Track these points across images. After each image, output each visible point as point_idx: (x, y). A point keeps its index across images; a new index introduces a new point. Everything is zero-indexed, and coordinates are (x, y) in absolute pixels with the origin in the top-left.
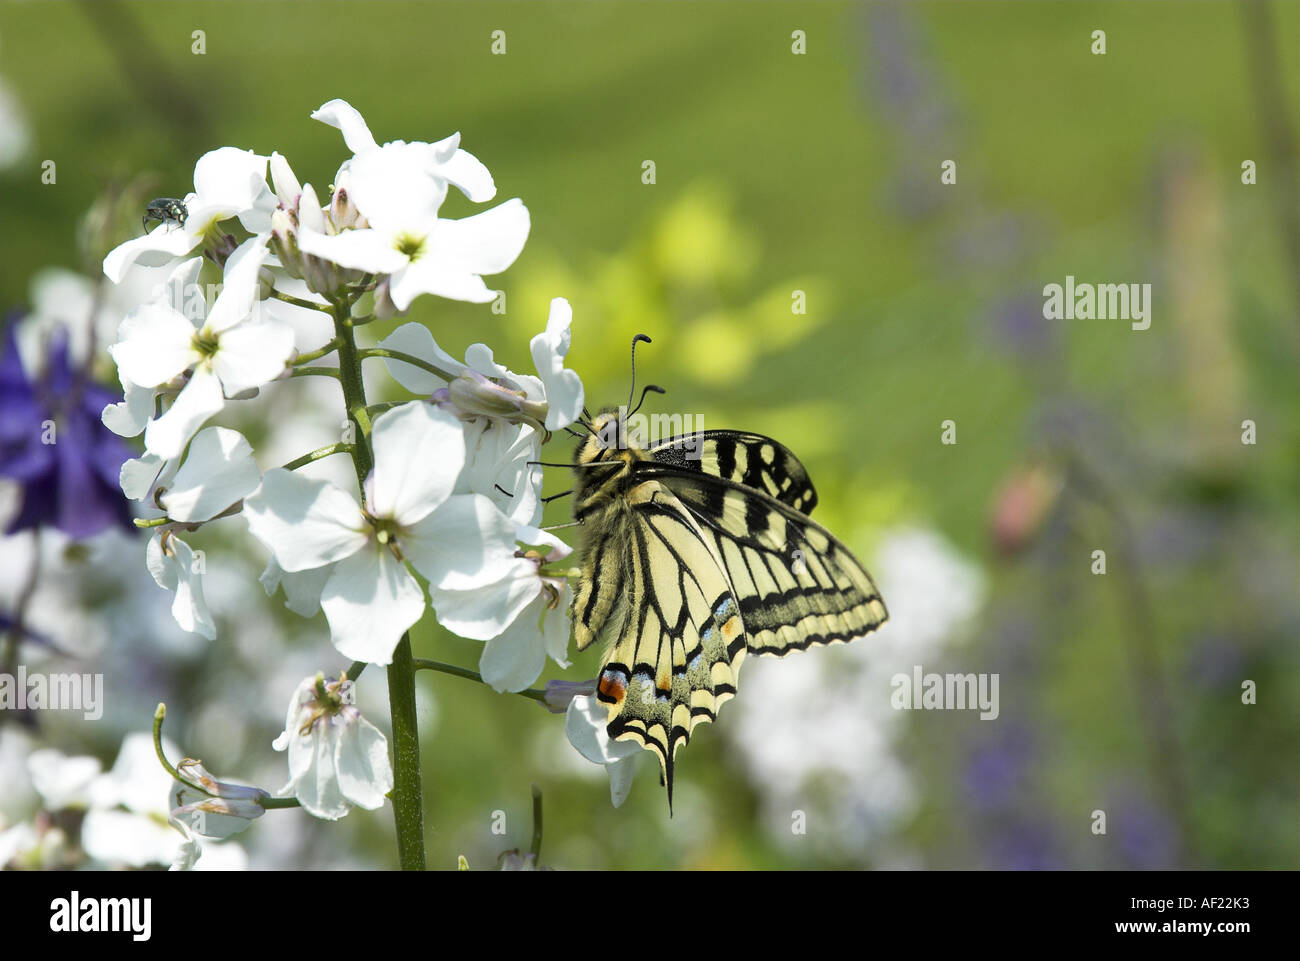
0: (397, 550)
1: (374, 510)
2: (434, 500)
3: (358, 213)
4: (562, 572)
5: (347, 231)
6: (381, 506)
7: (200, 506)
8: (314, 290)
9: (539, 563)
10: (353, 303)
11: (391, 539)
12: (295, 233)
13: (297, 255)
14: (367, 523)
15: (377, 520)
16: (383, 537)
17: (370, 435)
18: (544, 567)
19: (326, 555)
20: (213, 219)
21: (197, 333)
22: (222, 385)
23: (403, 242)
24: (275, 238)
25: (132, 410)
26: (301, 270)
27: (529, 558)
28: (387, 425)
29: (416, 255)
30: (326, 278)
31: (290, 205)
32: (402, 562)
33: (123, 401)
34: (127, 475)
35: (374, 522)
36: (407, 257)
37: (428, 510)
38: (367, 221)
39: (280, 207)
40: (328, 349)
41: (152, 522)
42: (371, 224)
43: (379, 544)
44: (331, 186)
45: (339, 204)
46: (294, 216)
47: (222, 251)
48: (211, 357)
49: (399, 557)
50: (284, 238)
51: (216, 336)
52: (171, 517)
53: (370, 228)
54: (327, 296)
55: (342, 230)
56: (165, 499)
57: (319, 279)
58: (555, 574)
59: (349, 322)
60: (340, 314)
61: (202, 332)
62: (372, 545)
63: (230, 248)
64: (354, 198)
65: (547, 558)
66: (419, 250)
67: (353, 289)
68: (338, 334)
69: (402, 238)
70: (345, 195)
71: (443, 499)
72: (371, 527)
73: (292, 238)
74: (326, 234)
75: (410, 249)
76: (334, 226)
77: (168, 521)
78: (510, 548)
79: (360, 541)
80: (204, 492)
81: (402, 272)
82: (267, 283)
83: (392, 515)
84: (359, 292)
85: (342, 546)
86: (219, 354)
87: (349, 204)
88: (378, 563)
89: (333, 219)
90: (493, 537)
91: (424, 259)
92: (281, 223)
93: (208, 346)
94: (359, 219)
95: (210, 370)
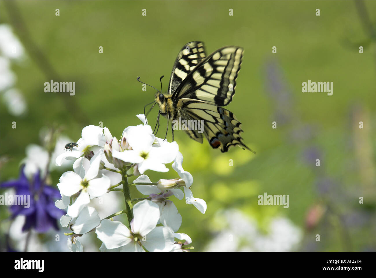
0: (140, 243)
1: (133, 231)
2: (151, 228)
3: (129, 145)
4: (188, 248)
5: (126, 151)
6: (135, 230)
7: (83, 230)
8: (116, 167)
9: (182, 245)
10: (127, 170)
11: (138, 240)
12: (111, 151)
13: (111, 157)
14: (131, 235)
15: (134, 234)
16: (136, 239)
17: (132, 209)
18: (183, 246)
19: (120, 244)
20: (87, 146)
21: (82, 181)
22: (90, 196)
23: (142, 154)
24: (105, 152)
25: (64, 202)
26: (112, 161)
27: (179, 244)
28: (137, 207)
29: (146, 158)
30: (119, 164)
31: (109, 142)
32: (142, 246)
33: (61, 199)
34: (62, 220)
35: (133, 235)
36: (143, 158)
37: (149, 231)
38: (132, 147)
39: (107, 143)
40: (120, 184)
41: (69, 234)
42: (133, 148)
43: (135, 241)
44: (121, 137)
45: (123, 142)
46: (111, 146)
47: (90, 156)
48: (86, 187)
49: (141, 245)
50: (108, 152)
51: (88, 182)
52: (75, 233)
53: (132, 149)
54: (120, 169)
55: (124, 150)
56: (73, 227)
57: (118, 164)
58: (187, 248)
59: (126, 176)
60: (124, 173)
61: (84, 180)
62: (133, 241)
63: (92, 155)
64: (128, 141)
65: (184, 244)
66: (147, 156)
67: (128, 167)
68: (123, 179)
69: (142, 153)
70: (125, 139)
71: (153, 228)
72: (133, 236)
73: (110, 152)
74: (120, 151)
75: (144, 156)
76: (122, 148)
77: (74, 233)
78: (172, 242)
79: (130, 240)
80: (84, 225)
81: (142, 163)
82: (102, 165)
83: (139, 233)
84: (129, 167)
85: (124, 242)
86: (89, 187)
87: (126, 142)
88: (134, 247)
89: (122, 146)
90: (168, 239)
91: (148, 159)
92: (107, 148)
93: (86, 184)
94: (129, 146)
95: (86, 191)
